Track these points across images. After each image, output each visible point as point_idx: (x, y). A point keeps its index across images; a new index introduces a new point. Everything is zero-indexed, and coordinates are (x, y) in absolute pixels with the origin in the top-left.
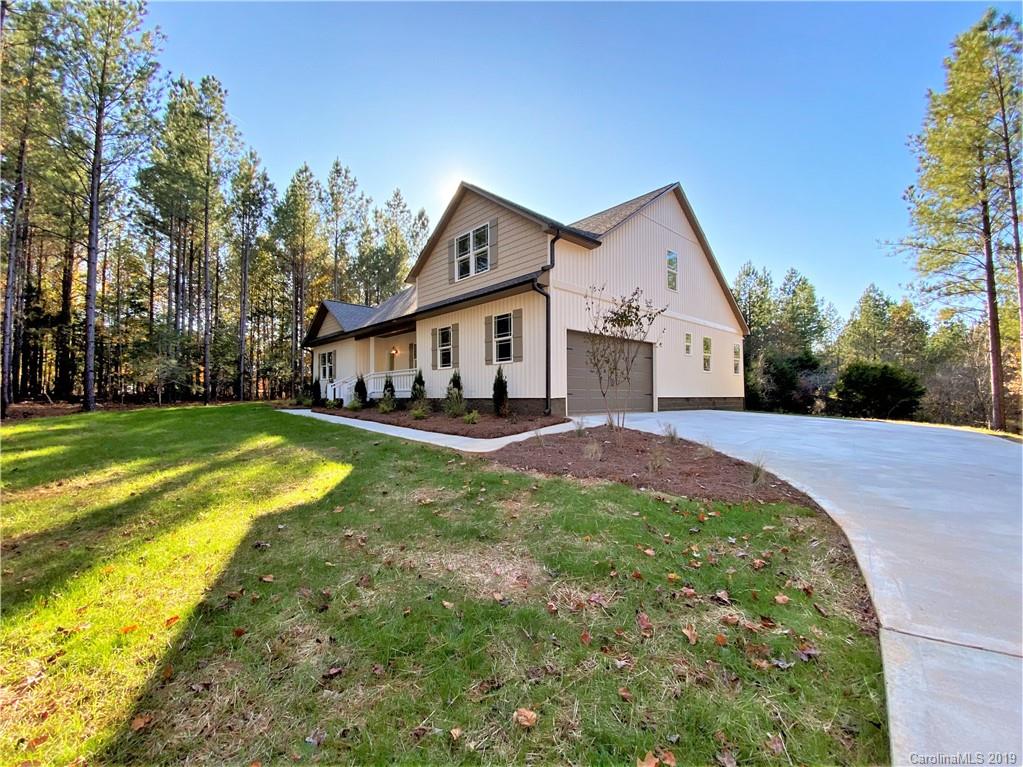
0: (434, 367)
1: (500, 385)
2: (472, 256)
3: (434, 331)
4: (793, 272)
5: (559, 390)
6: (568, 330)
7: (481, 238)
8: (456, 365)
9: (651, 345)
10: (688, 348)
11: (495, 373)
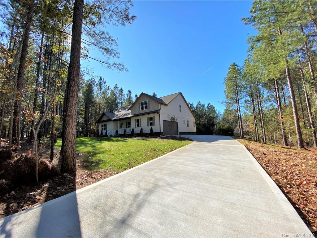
0: (135, 127)
1: (151, 130)
2: (144, 106)
3: (135, 120)
4: (209, 104)
5: (162, 131)
6: (163, 120)
7: (146, 103)
8: (141, 126)
9: (177, 122)
10: (184, 123)
11: (151, 128)
